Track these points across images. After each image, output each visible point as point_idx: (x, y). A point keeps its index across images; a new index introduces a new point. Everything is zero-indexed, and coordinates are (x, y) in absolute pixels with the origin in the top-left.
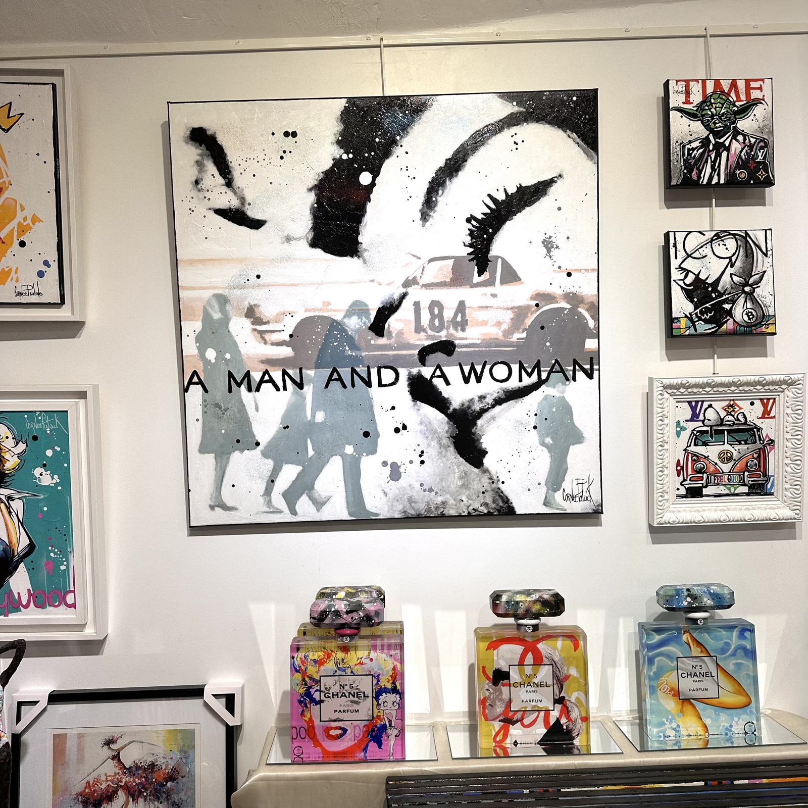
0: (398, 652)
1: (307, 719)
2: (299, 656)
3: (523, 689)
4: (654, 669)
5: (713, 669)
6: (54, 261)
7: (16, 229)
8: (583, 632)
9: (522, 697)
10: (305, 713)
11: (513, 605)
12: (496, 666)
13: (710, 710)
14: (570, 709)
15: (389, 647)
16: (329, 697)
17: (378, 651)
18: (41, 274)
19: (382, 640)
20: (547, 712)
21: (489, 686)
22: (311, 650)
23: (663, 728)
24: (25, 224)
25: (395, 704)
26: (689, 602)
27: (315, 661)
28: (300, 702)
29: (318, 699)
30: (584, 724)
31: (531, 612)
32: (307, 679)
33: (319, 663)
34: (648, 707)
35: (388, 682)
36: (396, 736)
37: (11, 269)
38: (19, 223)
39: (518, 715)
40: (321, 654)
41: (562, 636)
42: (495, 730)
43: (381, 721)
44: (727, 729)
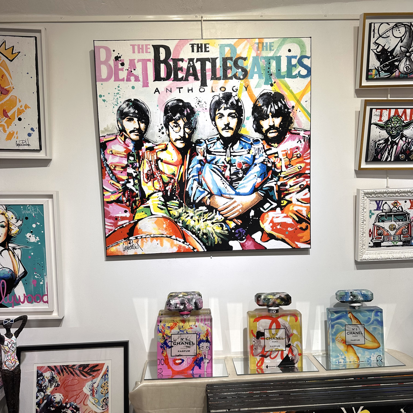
0: (209, 322)
1: (165, 355)
2: (161, 325)
3: (271, 341)
4: (334, 330)
5: (362, 330)
6: (36, 128)
7: (16, 112)
8: (300, 313)
9: (270, 345)
10: (164, 352)
11: (267, 300)
12: (258, 330)
13: (361, 350)
14: (293, 350)
15: (205, 320)
16: (176, 344)
17: (200, 322)
18: (29, 135)
19: (201, 317)
20: (282, 351)
21: (254, 339)
22: (167, 322)
23: (338, 358)
24: (21, 109)
25: (207, 348)
26: (351, 299)
27: (169, 327)
28: (161, 347)
29: (170, 345)
30: (300, 357)
31: (275, 303)
32: (165, 336)
33: (171, 328)
34: (331, 348)
35: (204, 337)
36: (208, 363)
37: (14, 132)
38: (18, 109)
39: (268, 353)
40: (172, 324)
41: (290, 315)
42: (257, 361)
43: (201, 356)
44: (368, 359)
